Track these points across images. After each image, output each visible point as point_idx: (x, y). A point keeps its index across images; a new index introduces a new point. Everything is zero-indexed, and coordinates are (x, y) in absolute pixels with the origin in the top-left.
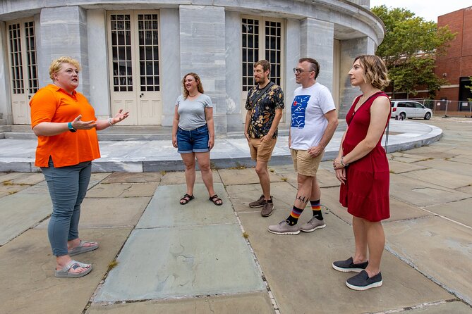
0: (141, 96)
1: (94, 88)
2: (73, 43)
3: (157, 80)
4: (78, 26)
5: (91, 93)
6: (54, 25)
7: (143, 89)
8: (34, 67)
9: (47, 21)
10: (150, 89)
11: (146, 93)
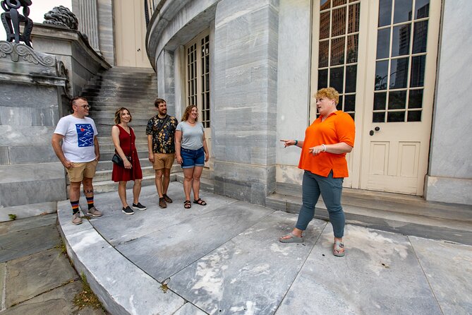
0: (372, 133)
1: (283, 118)
2: (257, 44)
3: (417, 99)
4: (267, 11)
5: (279, 127)
6: (232, 22)
7: (378, 118)
8: (208, 94)
9: (222, 20)
10: (397, 118)
11: (385, 126)
